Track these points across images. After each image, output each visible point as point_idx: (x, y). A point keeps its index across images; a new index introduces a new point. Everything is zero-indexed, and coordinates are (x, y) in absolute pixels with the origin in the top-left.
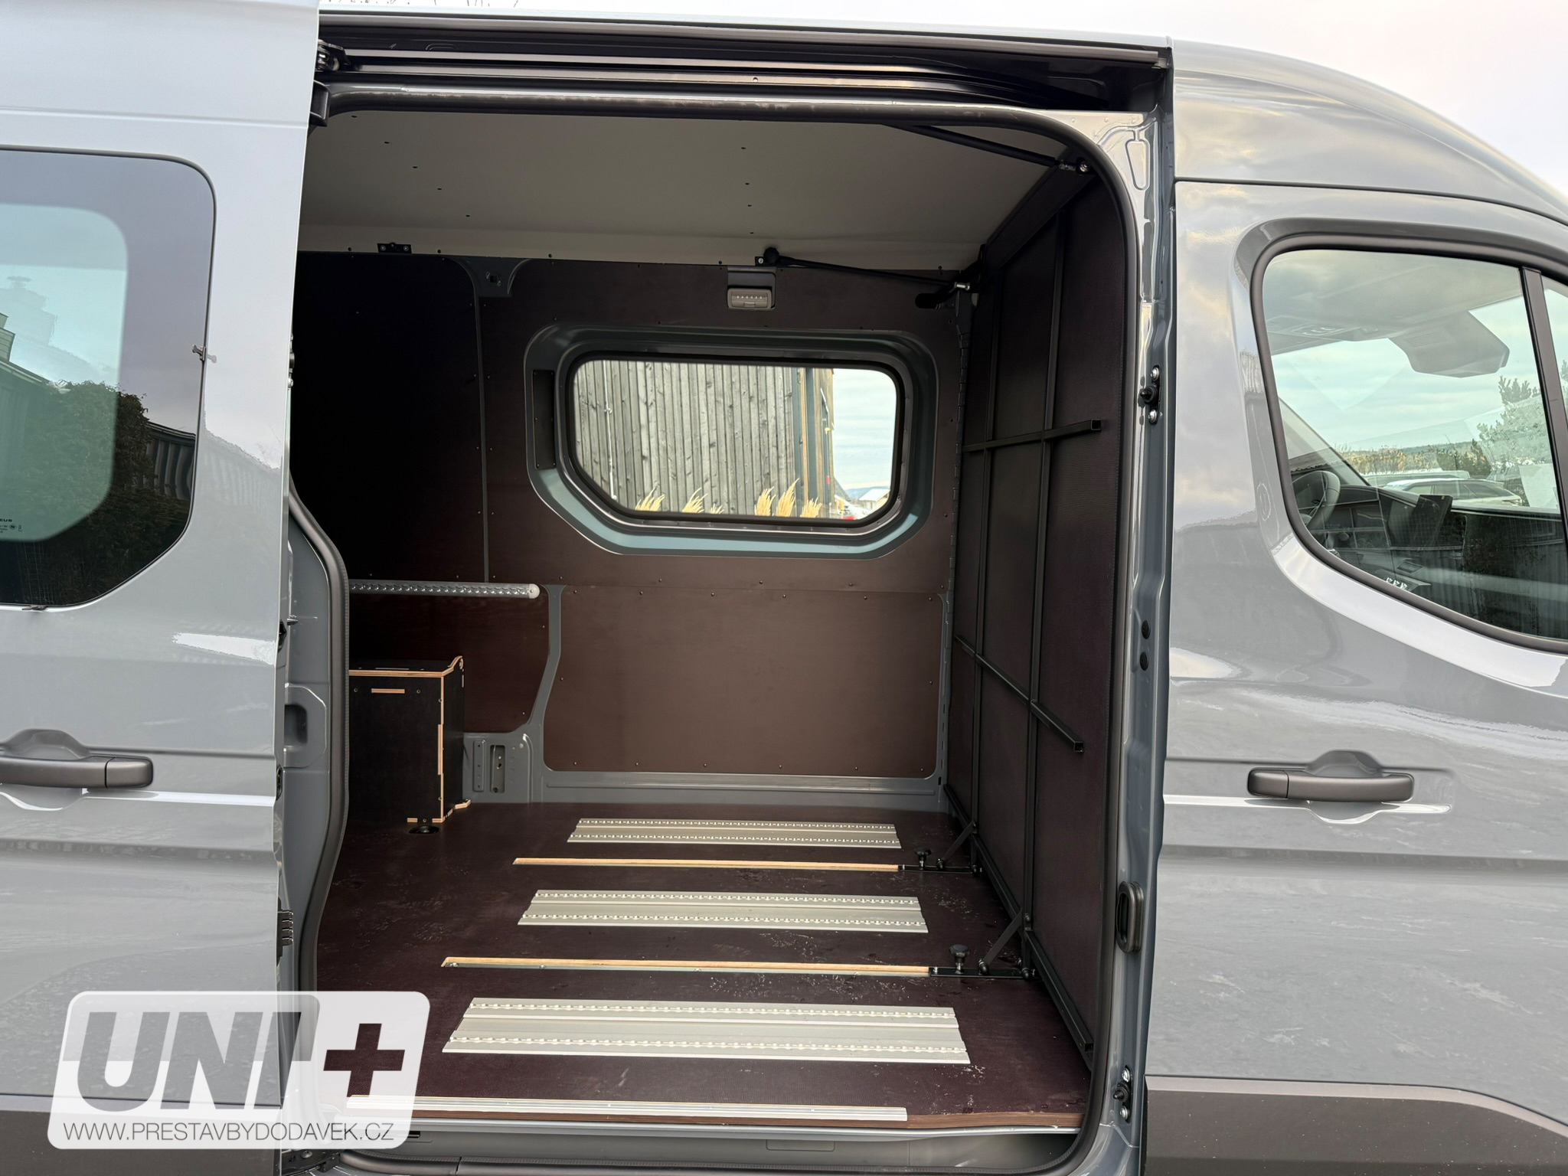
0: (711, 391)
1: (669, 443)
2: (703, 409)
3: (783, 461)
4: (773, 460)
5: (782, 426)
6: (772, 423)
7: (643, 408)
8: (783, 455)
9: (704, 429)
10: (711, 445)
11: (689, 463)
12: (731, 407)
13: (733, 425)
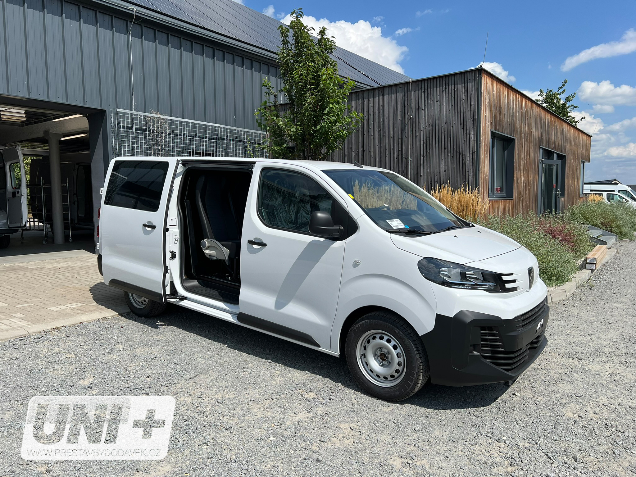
0: (446, 151)
1: (430, 171)
2: (443, 158)
3: (471, 177)
4: (467, 176)
5: (471, 164)
6: (467, 162)
7: (422, 158)
8: (471, 175)
9: (443, 166)
10: (444, 171)
11: (436, 178)
12: (453, 157)
13: (453, 164)
